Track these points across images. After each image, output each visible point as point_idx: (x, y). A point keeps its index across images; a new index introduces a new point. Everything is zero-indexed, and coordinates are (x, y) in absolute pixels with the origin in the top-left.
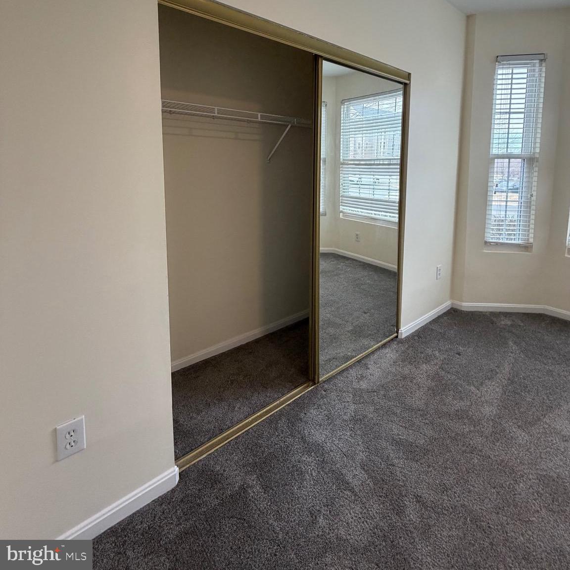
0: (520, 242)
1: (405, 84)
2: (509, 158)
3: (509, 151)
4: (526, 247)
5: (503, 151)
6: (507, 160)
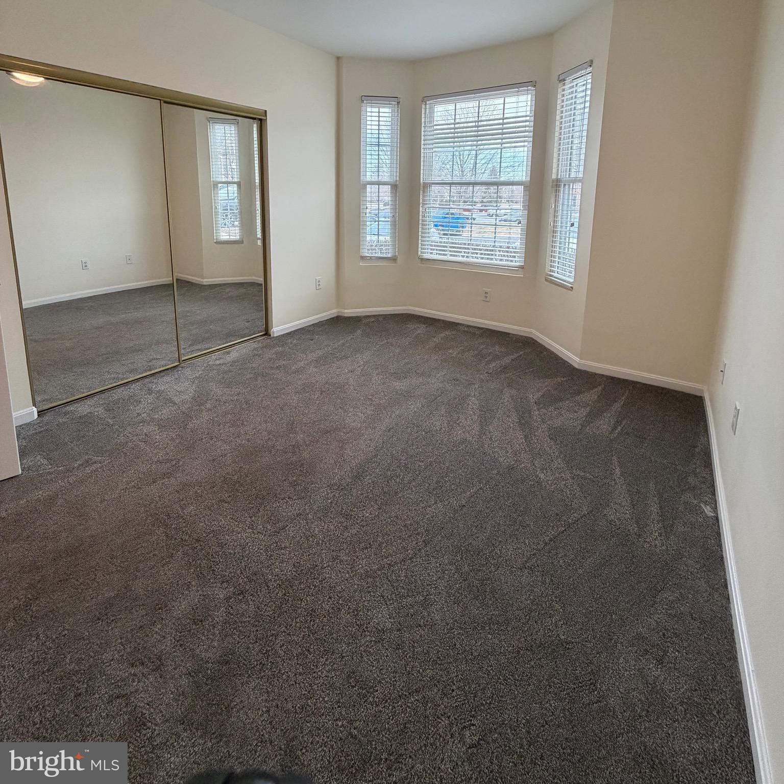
0: (389, 255)
1: (261, 120)
2: (379, 185)
3: (380, 179)
4: (394, 259)
5: (375, 179)
6: (377, 186)
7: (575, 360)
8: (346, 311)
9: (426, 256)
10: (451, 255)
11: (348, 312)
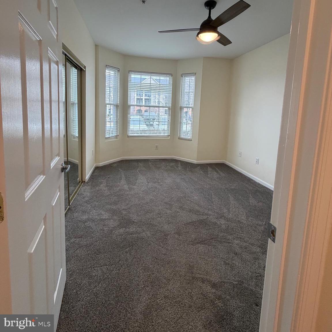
7: (195, 162)
8: (100, 164)
9: (131, 135)
10: (140, 134)
11: (101, 164)
